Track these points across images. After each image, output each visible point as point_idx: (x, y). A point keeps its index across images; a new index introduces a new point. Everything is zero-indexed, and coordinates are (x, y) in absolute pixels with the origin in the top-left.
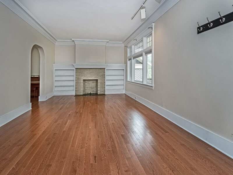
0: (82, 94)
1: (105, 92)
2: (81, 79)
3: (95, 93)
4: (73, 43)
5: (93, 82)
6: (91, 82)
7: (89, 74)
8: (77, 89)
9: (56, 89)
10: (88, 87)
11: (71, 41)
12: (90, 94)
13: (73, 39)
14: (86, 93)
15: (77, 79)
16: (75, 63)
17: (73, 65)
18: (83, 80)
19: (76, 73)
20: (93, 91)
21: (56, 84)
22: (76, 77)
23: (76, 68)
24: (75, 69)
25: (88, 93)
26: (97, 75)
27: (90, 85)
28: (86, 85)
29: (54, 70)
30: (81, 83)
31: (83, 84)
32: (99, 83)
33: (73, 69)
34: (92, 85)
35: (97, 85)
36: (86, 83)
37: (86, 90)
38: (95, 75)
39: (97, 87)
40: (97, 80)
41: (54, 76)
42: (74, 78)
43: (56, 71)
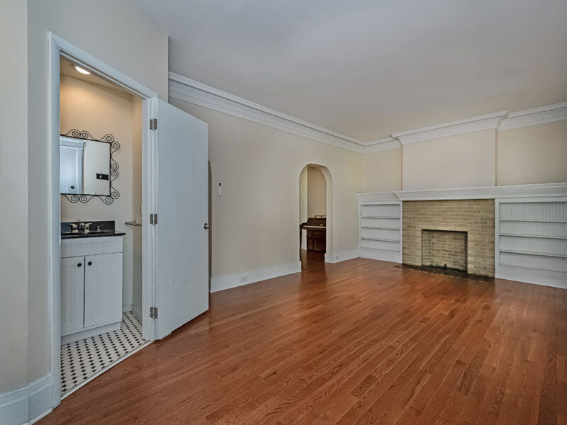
0: (419, 264)
1: (494, 273)
2: (415, 227)
3: (461, 268)
4: (396, 143)
5: (455, 239)
6: (447, 237)
7: (439, 215)
8: (406, 251)
9: (365, 244)
10: (439, 250)
11: (390, 139)
12: (445, 268)
13: (394, 136)
14: (434, 265)
15: (407, 227)
16: (402, 190)
17: (394, 194)
18: (423, 230)
19: (403, 211)
20: (455, 262)
21: (364, 234)
22: (403, 223)
23: (403, 201)
24: (401, 204)
25: (440, 265)
26: (465, 219)
27: (444, 244)
28: (433, 243)
29: (359, 206)
30: (418, 237)
31: (422, 240)
32: (472, 241)
33: (398, 203)
34: (451, 245)
35: (466, 246)
36: (432, 237)
37: (433, 256)
38: (459, 219)
39: (466, 254)
40: (466, 233)
41: (360, 217)
42: (399, 225)
43: (364, 207)
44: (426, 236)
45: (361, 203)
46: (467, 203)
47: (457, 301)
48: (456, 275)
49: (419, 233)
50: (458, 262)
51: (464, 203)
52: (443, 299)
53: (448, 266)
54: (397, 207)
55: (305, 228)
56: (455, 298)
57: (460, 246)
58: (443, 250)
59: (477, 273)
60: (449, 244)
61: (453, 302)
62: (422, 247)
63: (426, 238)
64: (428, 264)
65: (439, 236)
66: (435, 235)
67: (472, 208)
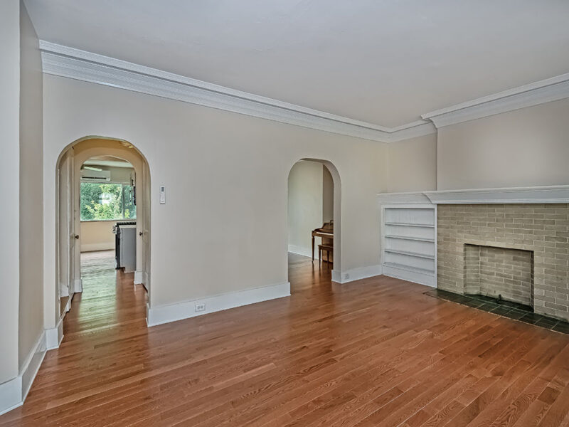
0: (460, 291)
2: (455, 240)
3: (524, 303)
4: (429, 126)
5: (515, 259)
7: (490, 225)
8: (443, 272)
9: (390, 259)
10: (492, 274)
11: (420, 122)
12: (499, 300)
13: (424, 117)
14: (484, 293)
15: (444, 241)
16: (436, 190)
17: (423, 195)
18: (467, 245)
19: (438, 218)
20: (516, 293)
22: (438, 234)
23: (438, 205)
24: (436, 208)
25: (492, 294)
26: (531, 232)
27: (499, 266)
28: (482, 263)
29: (382, 210)
30: (458, 253)
31: (465, 259)
32: (542, 265)
33: (430, 206)
34: (510, 267)
35: (532, 272)
36: (482, 255)
37: (482, 281)
38: (519, 231)
39: (532, 282)
40: (532, 252)
41: (383, 224)
42: (433, 235)
43: (389, 212)
44: (471, 253)
45: (384, 206)
46: (533, 209)
47: (497, 374)
48: (513, 315)
49: (461, 250)
50: (520, 293)
51: (528, 208)
52: (472, 367)
53: (505, 297)
54: (431, 213)
55: (319, 235)
56: (493, 367)
57: (523, 270)
58: (497, 274)
59: (550, 314)
60: (507, 267)
61: (489, 375)
62: (465, 268)
63: (472, 256)
64: (475, 292)
65: (491, 254)
66: (486, 252)
67: (542, 216)
